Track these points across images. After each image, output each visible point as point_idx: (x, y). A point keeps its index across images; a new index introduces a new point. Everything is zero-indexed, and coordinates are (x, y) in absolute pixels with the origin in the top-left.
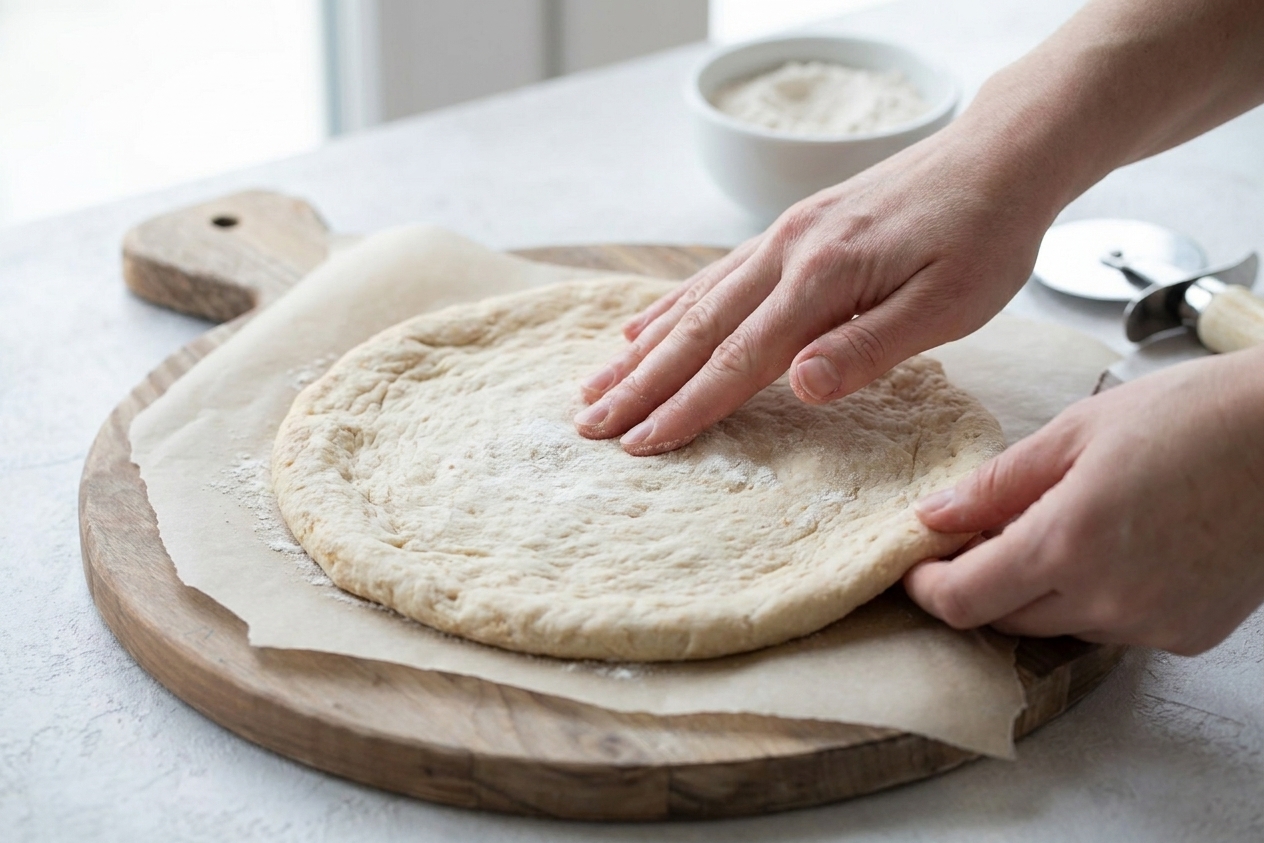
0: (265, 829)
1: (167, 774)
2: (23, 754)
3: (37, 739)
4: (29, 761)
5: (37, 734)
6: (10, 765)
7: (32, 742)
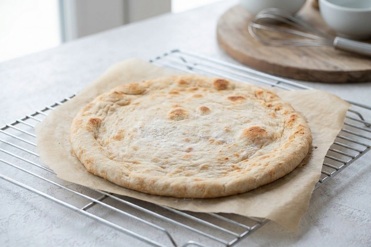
0: (77, 244)
1: (49, 228)
2: (6, 222)
3: (10, 218)
4: (8, 224)
5: (10, 216)
6: (2, 225)
7: (9, 219)
